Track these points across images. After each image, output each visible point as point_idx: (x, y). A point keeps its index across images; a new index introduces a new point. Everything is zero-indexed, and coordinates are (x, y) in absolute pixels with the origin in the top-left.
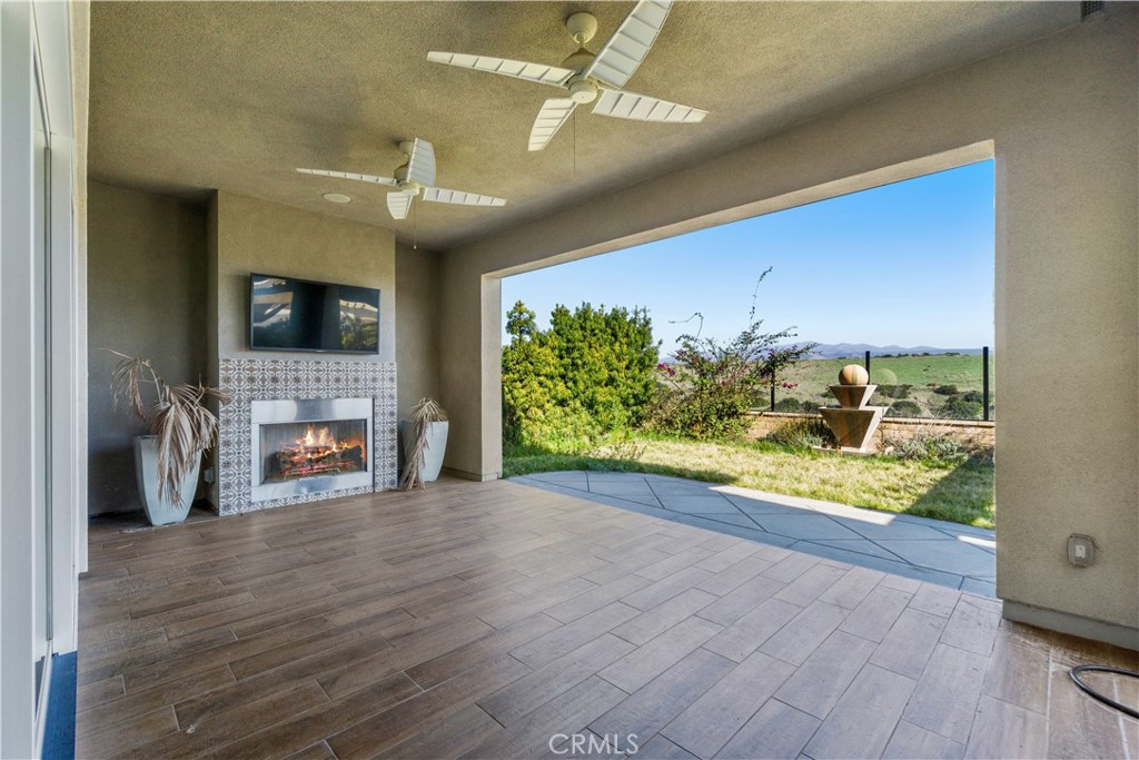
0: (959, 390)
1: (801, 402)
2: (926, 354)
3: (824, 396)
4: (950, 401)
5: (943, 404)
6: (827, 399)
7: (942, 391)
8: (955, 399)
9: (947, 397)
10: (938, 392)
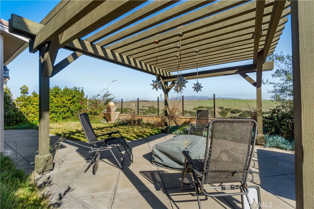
0: (224, 108)
1: (188, 111)
2: (218, 99)
3: (194, 109)
4: (222, 110)
5: (221, 111)
6: (194, 110)
7: (220, 108)
8: (223, 110)
9: (222, 109)
10: (219, 108)
